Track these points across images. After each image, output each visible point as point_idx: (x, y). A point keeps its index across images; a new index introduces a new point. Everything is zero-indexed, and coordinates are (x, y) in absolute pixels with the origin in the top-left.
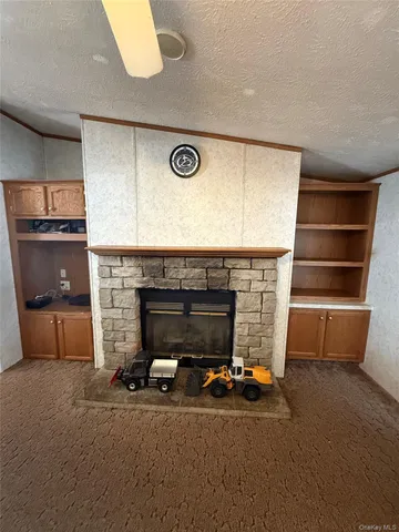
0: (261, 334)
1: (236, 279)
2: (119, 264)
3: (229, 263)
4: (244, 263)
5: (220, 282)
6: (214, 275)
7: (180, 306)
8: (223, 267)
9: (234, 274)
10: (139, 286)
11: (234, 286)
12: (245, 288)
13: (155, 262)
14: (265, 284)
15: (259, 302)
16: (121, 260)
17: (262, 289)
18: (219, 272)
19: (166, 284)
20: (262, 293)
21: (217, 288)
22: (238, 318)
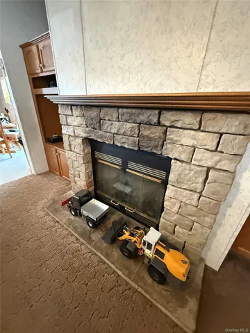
0: (194, 218)
1: (174, 142)
2: (70, 113)
3: (168, 118)
4: (189, 119)
5: (153, 143)
6: (146, 133)
7: (119, 161)
8: (159, 123)
9: (172, 135)
10: (84, 135)
11: (170, 151)
12: (183, 157)
13: (93, 113)
14: (217, 157)
15: (201, 180)
16: (71, 109)
17: (210, 164)
18: (154, 129)
19: (101, 137)
20: (209, 169)
21: (148, 150)
22: (170, 191)
